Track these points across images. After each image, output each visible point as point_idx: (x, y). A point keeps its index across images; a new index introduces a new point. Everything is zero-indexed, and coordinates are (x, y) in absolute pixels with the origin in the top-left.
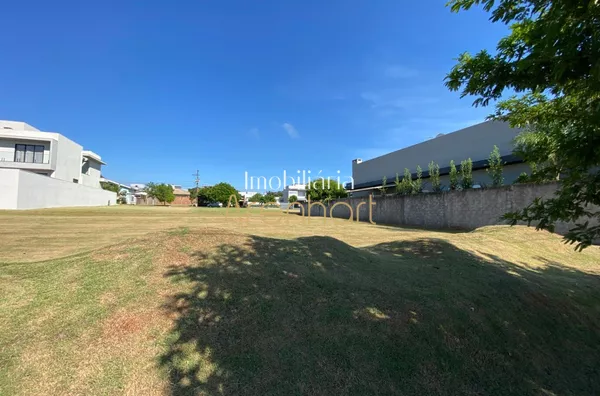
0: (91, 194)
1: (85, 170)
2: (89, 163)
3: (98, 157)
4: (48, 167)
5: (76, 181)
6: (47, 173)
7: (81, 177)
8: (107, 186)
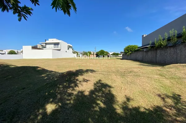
0: (70, 54)
1: (68, 49)
2: (69, 47)
3: (71, 46)
4: (59, 49)
5: (66, 52)
6: (60, 50)
7: (67, 50)
8: (74, 53)
